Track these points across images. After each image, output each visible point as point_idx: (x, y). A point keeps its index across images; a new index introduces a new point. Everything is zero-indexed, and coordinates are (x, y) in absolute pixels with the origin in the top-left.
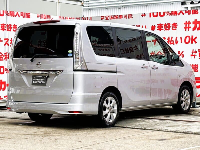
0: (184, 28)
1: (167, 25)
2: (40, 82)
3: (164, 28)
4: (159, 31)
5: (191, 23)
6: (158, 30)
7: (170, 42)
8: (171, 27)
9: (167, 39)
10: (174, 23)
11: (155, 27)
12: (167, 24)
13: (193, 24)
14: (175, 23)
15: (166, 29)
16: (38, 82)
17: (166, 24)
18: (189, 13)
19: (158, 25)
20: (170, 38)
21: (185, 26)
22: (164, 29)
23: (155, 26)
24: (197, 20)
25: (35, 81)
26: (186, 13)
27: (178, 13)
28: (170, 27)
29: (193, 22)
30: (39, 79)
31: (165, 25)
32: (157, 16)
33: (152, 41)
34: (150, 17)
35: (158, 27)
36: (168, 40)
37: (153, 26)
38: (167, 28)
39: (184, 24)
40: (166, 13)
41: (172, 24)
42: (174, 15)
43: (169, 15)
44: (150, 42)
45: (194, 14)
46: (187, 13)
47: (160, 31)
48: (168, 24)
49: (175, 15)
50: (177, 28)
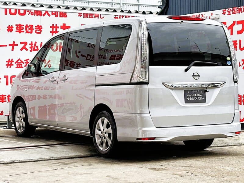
0: (51, 32)
1: (29, 27)
2: (197, 98)
3: (24, 30)
4: (18, 33)
5: (58, 27)
6: (16, 31)
7: (33, 48)
8: (35, 30)
9: (30, 44)
10: (38, 25)
11: (13, 28)
12: (28, 25)
13: (61, 28)
14: (40, 25)
15: (27, 32)
16: (195, 98)
17: (27, 25)
18: (56, 15)
19: (16, 25)
20: (34, 43)
21: (51, 30)
22: (25, 32)
23: (12, 27)
24: (65, 24)
25: (189, 97)
26: (52, 15)
27: (43, 13)
28: (33, 29)
29: (61, 26)
30: (196, 95)
31: (27, 26)
32: (15, 14)
33: (8, 45)
34: (6, 13)
35: (17, 28)
36: (30, 46)
37: (11, 26)
38: (29, 31)
39: (51, 27)
40: (27, 12)
41: (36, 27)
42: (38, 16)
43: (31, 15)
44: (6, 46)
45: (62, 17)
46: (54, 15)
47: (20, 33)
48: (30, 25)
49: (39, 15)
50: (41, 31)
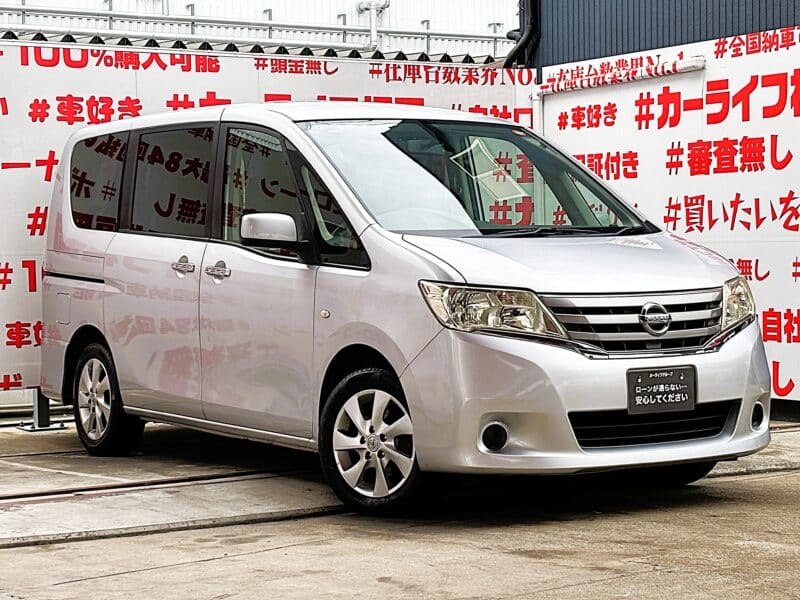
1: (100, 105)
4: (65, 123)
6: (59, 119)
11: (48, 107)
12: (97, 99)
14: (133, 98)
15: (94, 120)
17: (93, 98)
18: (185, 64)
19: (58, 99)
22: (87, 120)
23: (45, 105)
26: (173, 64)
27: (143, 58)
28: (113, 112)
29: (201, 99)
31: (92, 102)
32: (53, 63)
33: (33, 164)
34: (25, 62)
35: (60, 109)
37: (40, 102)
38: (101, 117)
40: (93, 55)
41: (120, 103)
42: (127, 68)
43: (107, 64)
44: (28, 165)
46: (178, 66)
47: (71, 123)
48: (102, 99)
49: (130, 66)
